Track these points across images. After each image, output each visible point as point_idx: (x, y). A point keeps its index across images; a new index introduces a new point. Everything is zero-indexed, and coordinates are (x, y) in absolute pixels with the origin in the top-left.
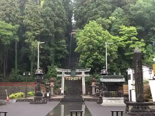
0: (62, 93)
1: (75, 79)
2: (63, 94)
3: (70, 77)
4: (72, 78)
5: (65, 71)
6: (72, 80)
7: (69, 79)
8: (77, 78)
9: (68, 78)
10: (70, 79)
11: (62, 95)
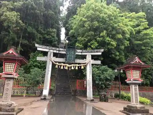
0: (45, 96)
1: (73, 68)
2: (48, 97)
3: (64, 63)
4: (67, 65)
5: (55, 51)
6: (67, 68)
7: (62, 68)
8: (77, 65)
9: (58, 66)
10: (64, 67)
11: (45, 99)
